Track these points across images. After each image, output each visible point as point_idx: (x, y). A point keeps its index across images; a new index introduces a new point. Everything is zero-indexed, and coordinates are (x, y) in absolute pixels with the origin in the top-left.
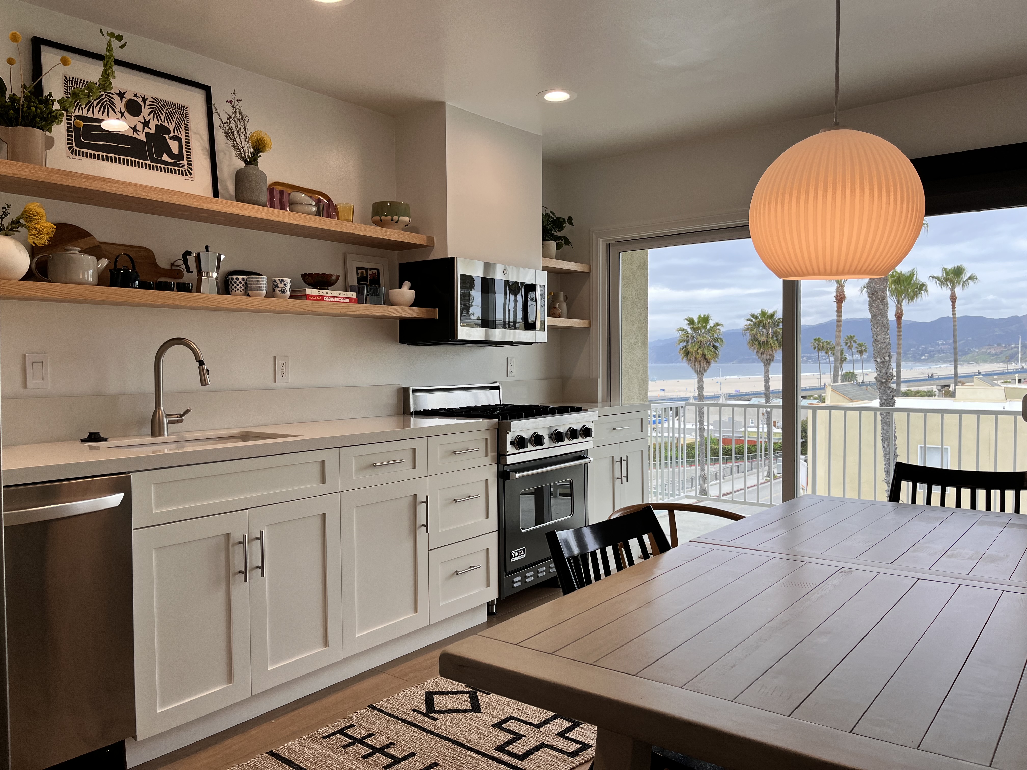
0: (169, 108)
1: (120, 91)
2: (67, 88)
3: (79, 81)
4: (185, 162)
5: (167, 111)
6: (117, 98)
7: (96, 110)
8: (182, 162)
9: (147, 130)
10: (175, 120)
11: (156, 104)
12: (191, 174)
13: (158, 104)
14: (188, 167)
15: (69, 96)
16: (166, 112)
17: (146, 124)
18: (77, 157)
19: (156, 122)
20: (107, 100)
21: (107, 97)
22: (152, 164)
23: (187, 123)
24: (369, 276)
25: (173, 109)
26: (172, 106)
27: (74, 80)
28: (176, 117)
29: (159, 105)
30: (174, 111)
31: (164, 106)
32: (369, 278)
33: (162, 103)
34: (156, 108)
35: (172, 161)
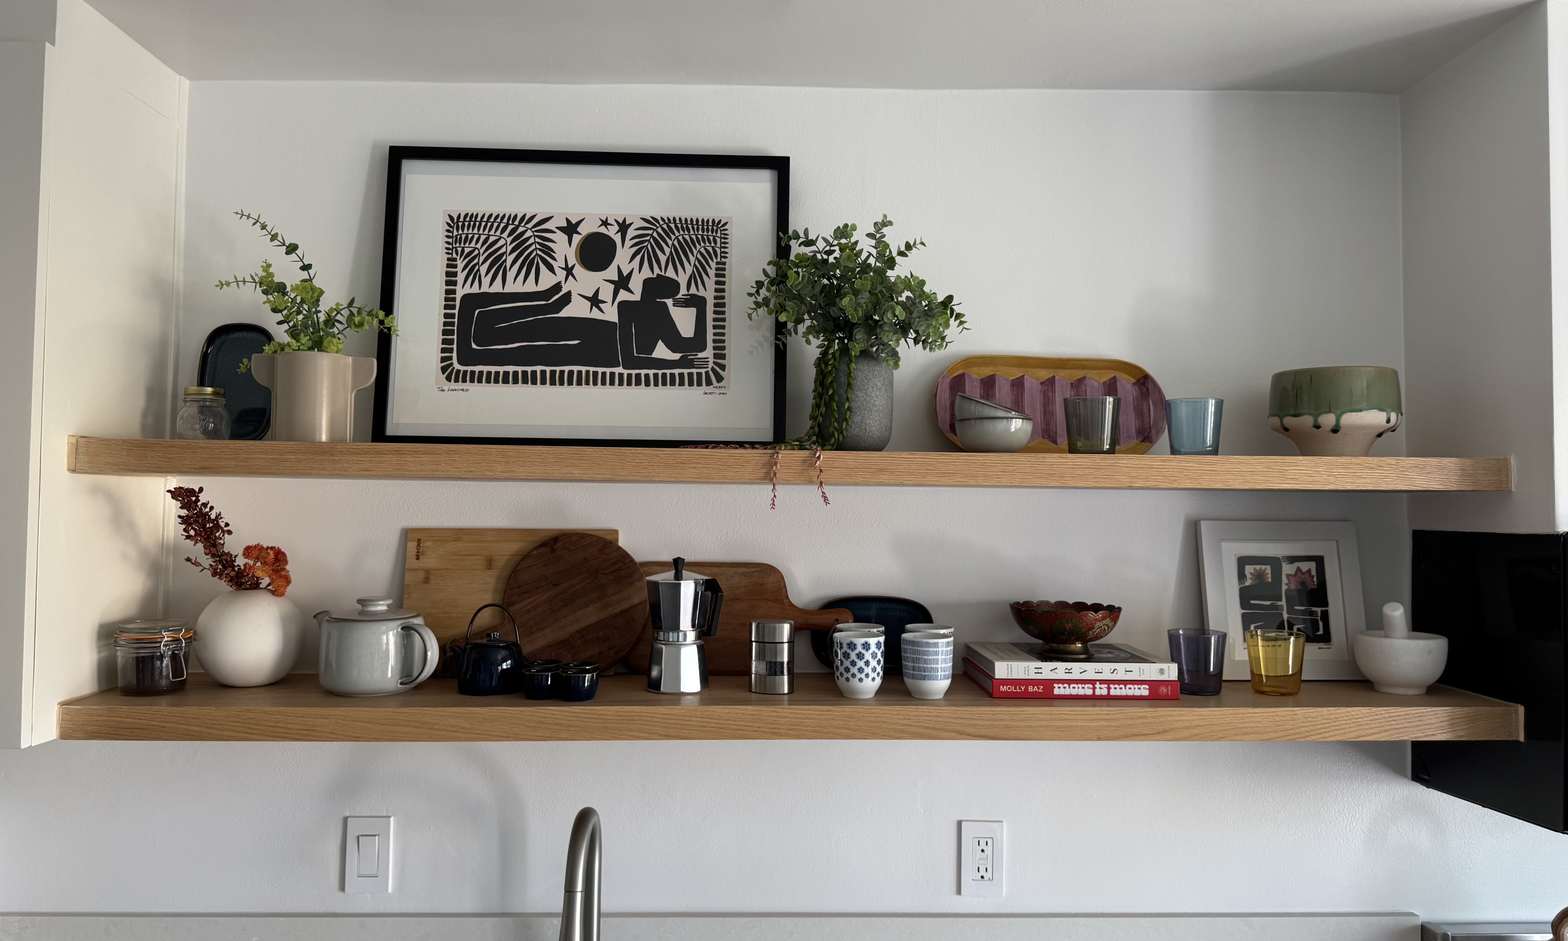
0: (682, 232)
1: (568, 220)
2: (450, 240)
3: (479, 219)
4: (708, 353)
5: (676, 243)
6: (560, 238)
7: (511, 275)
8: (700, 355)
10: (692, 259)
11: (650, 232)
12: (720, 379)
13: (655, 230)
14: (714, 363)
15: (454, 255)
16: (673, 244)
17: (622, 282)
18: (460, 385)
19: (646, 273)
20: (538, 246)
21: (537, 240)
22: (626, 372)
23: (723, 260)
24: (1285, 580)
25: (692, 232)
26: (690, 226)
27: (468, 219)
28: (695, 252)
29: (658, 234)
30: (694, 237)
31: (669, 232)
33: (665, 226)
34: (649, 241)
35: (677, 356)
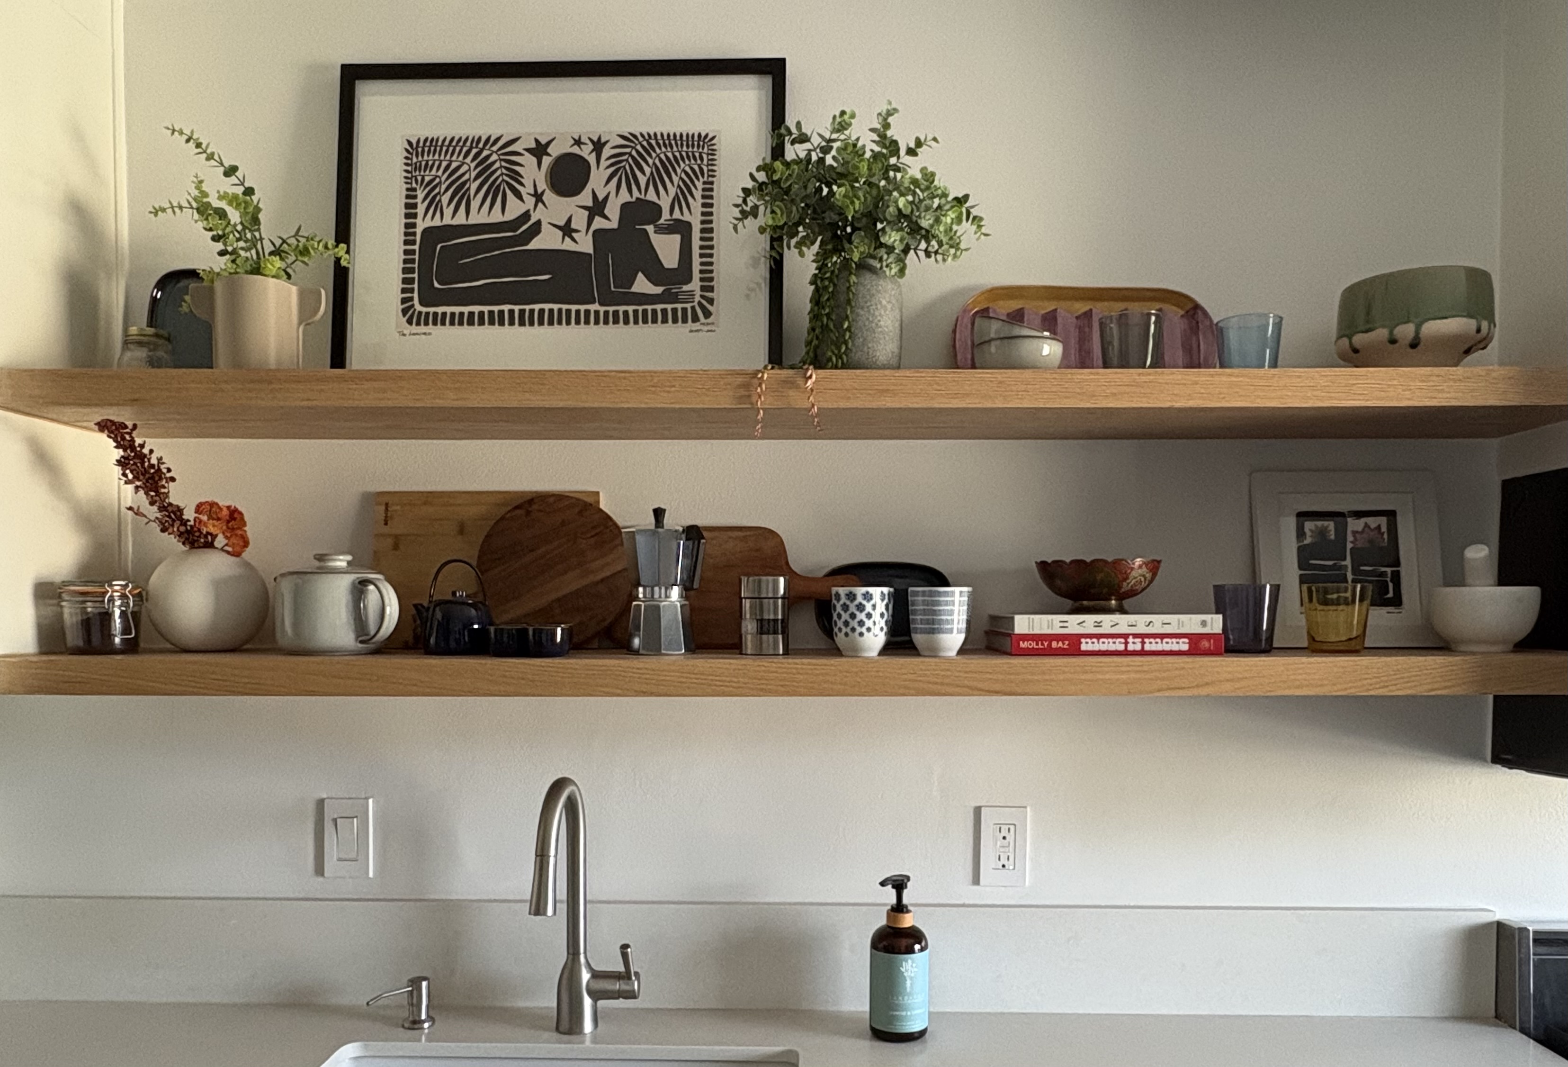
0: (663, 149)
1: (537, 141)
2: (409, 168)
3: (440, 143)
4: (695, 285)
5: (657, 162)
6: (529, 160)
7: (475, 204)
8: (685, 288)
9: (599, 223)
10: (676, 179)
11: (628, 150)
12: (707, 314)
13: (633, 148)
14: (702, 296)
15: (414, 185)
16: (654, 164)
17: (597, 208)
18: (422, 329)
19: (624, 196)
20: (504, 171)
21: (504, 164)
22: (602, 309)
23: (711, 179)
24: (1350, 538)
25: (675, 149)
26: (673, 142)
27: (428, 144)
28: (679, 171)
29: (638, 152)
30: (677, 154)
31: (649, 149)
32: (1349, 546)
33: (645, 143)
34: (627, 160)
35: (659, 290)
